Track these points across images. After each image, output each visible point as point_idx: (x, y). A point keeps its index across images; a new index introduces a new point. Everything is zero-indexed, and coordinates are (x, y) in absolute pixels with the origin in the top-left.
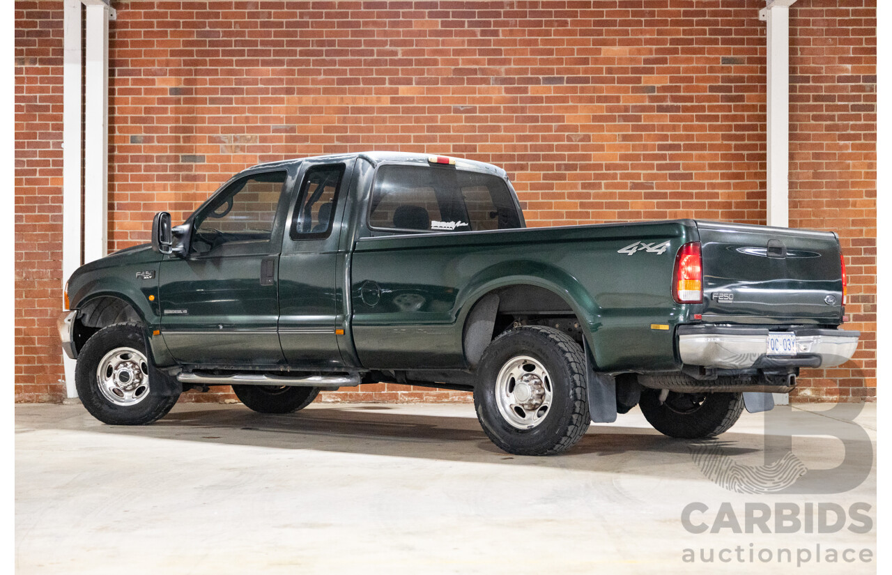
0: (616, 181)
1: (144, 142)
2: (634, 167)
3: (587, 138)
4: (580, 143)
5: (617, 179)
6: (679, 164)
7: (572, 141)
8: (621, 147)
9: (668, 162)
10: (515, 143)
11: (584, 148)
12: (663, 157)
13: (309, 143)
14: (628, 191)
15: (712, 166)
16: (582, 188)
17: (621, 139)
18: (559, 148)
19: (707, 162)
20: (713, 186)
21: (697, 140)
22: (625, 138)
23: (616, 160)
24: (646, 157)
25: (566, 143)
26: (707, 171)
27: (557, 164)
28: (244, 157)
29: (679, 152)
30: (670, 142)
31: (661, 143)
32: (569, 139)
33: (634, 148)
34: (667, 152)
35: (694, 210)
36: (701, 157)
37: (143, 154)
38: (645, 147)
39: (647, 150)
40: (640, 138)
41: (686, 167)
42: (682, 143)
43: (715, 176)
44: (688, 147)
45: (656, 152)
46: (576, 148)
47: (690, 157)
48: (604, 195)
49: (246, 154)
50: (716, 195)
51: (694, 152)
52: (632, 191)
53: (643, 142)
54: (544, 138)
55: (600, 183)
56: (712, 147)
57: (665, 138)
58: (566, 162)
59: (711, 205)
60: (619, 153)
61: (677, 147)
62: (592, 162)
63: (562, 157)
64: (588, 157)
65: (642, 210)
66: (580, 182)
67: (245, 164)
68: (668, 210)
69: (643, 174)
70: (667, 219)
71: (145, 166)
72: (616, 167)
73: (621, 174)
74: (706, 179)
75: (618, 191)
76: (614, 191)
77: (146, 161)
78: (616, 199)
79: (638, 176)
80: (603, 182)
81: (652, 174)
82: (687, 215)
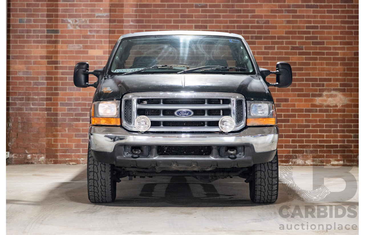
0: (283, 45)
1: (26, 22)
2: (293, 38)
3: (267, 22)
4: (264, 25)
5: (283, 44)
6: (318, 36)
7: (260, 23)
8: (285, 27)
9: (311, 35)
10: (228, 24)
11: (266, 27)
12: (309, 33)
13: (116, 24)
14: (290, 51)
15: (335, 38)
16: (265, 49)
17: (286, 22)
18: (252, 27)
19: (332, 36)
20: (335, 48)
21: (327, 24)
22: (288, 22)
23: (283, 34)
24: (300, 33)
25: (256, 24)
26: (333, 40)
27: (251, 36)
28: (81, 31)
29: (317, 30)
30: (312, 25)
31: (307, 25)
32: (258, 22)
33: (293, 27)
34: (311, 30)
35: (325, 62)
36: (329, 33)
37: (25, 29)
38: (299, 27)
39: (300, 29)
40: (296, 22)
41: (321, 38)
42: (319, 25)
43: (336, 43)
44: (322, 27)
45: (305, 30)
46: (261, 27)
47: (323, 33)
48: (276, 53)
49: (82, 29)
50: (337, 54)
51: (325, 30)
52: (292, 51)
53: (298, 25)
54: (244, 22)
55: (274, 47)
56: (335, 28)
57: (310, 22)
58: (256, 35)
59: (335, 59)
60: (285, 30)
61: (316, 27)
62: (270, 35)
63: (254, 32)
64: (268, 32)
65: (297, 62)
66: (263, 46)
67: (81, 34)
68: (311, 62)
69: (298, 42)
70: (311, 66)
71: (27, 35)
72: (283, 38)
73: (286, 42)
74: (332, 45)
75: (284, 51)
76: (282, 51)
77: (27, 33)
78: (283, 55)
79: (295, 43)
80: (276, 46)
81: (303, 42)
82: (322, 64)
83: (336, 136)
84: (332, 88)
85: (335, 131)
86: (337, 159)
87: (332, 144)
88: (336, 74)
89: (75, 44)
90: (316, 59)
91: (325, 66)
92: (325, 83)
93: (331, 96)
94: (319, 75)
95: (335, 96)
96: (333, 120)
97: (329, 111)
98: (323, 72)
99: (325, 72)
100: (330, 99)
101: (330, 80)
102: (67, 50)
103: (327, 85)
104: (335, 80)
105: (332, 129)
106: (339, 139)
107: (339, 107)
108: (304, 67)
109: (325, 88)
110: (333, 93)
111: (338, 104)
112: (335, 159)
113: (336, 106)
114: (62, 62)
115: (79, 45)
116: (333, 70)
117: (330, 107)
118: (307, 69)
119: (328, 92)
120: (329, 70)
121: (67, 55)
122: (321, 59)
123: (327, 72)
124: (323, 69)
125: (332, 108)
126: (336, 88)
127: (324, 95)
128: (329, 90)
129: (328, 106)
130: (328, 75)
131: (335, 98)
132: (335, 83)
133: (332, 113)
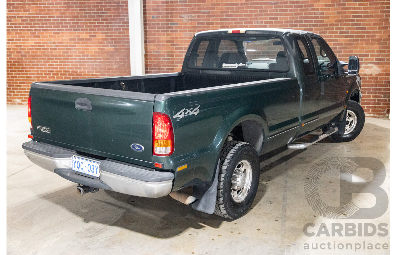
0: (333, 31)
1: (157, 18)
2: (341, 25)
3: (323, 13)
6: (361, 23)
8: (336, 17)
9: (356, 22)
10: (293, 16)
11: (321, 17)
13: (215, 18)
14: (338, 34)
15: (374, 24)
17: (336, 13)
18: (311, 18)
19: (372, 22)
20: (374, 32)
21: (369, 13)
22: (338, 13)
23: (334, 22)
24: (347, 21)
25: (314, 16)
26: (372, 26)
27: (309, 24)
28: (192, 23)
29: (361, 18)
30: (357, 14)
31: (353, 15)
32: (315, 14)
33: (342, 17)
34: (356, 19)
36: (370, 20)
37: (156, 22)
38: (346, 17)
40: (344, 13)
41: (363, 25)
42: (362, 15)
43: (375, 28)
44: (365, 16)
45: (351, 19)
46: (317, 17)
47: (365, 20)
48: (328, 37)
50: (375, 36)
51: (367, 18)
52: (340, 34)
53: (346, 15)
54: (305, 14)
56: (375, 16)
57: (355, 13)
58: (313, 23)
60: (335, 19)
61: (360, 16)
62: (324, 23)
63: (312, 21)
64: (322, 21)
65: (343, 42)
66: (319, 31)
67: (192, 26)
68: (354, 42)
69: (345, 28)
70: (354, 46)
71: (157, 27)
72: (333, 25)
73: (336, 28)
74: (372, 29)
75: (333, 35)
76: (332, 35)
77: (158, 25)
78: (333, 38)
79: (343, 29)
80: (328, 31)
81: (349, 27)
82: (362, 44)
83: (370, 96)
84: (369, 62)
85: (368, 93)
86: (369, 112)
87: (366, 102)
88: (373, 52)
89: (188, 33)
90: (358, 40)
91: (365, 46)
92: (364, 58)
93: (368, 67)
94: (360, 52)
95: (371, 67)
96: (368, 85)
97: (366, 78)
98: (363, 50)
99: (364, 50)
100: (367, 70)
101: (368, 56)
102: (183, 36)
103: (365, 60)
104: (372, 56)
105: (367, 91)
106: (371, 98)
107: (373, 75)
108: (348, 46)
109: (363, 61)
110: (370, 65)
111: (373, 74)
112: (367, 112)
113: (371, 75)
114: (180, 44)
115: (191, 33)
116: (371, 48)
117: (367, 75)
118: (350, 48)
119: (366, 64)
120: (368, 48)
121: (183, 40)
122: (362, 40)
123: (366, 50)
124: (363, 48)
125: (367, 76)
126: (372, 61)
127: (362, 66)
128: (367, 63)
129: (365, 75)
130: (366, 52)
131: (371, 69)
132: (372, 58)
133: (367, 80)
